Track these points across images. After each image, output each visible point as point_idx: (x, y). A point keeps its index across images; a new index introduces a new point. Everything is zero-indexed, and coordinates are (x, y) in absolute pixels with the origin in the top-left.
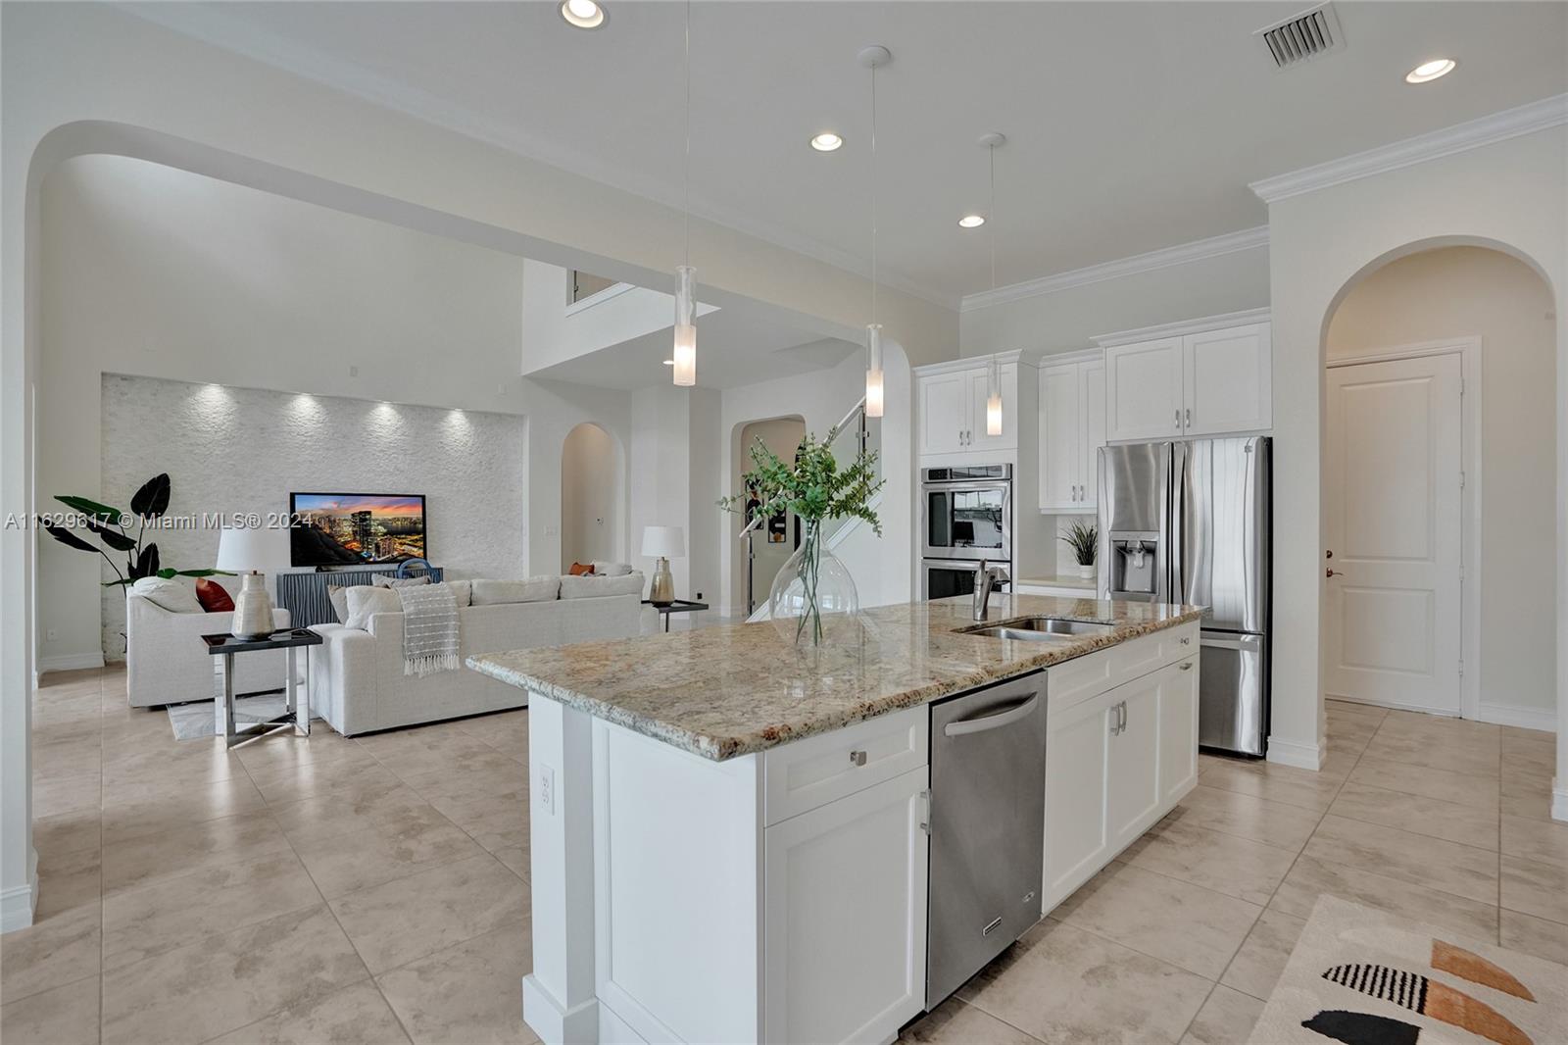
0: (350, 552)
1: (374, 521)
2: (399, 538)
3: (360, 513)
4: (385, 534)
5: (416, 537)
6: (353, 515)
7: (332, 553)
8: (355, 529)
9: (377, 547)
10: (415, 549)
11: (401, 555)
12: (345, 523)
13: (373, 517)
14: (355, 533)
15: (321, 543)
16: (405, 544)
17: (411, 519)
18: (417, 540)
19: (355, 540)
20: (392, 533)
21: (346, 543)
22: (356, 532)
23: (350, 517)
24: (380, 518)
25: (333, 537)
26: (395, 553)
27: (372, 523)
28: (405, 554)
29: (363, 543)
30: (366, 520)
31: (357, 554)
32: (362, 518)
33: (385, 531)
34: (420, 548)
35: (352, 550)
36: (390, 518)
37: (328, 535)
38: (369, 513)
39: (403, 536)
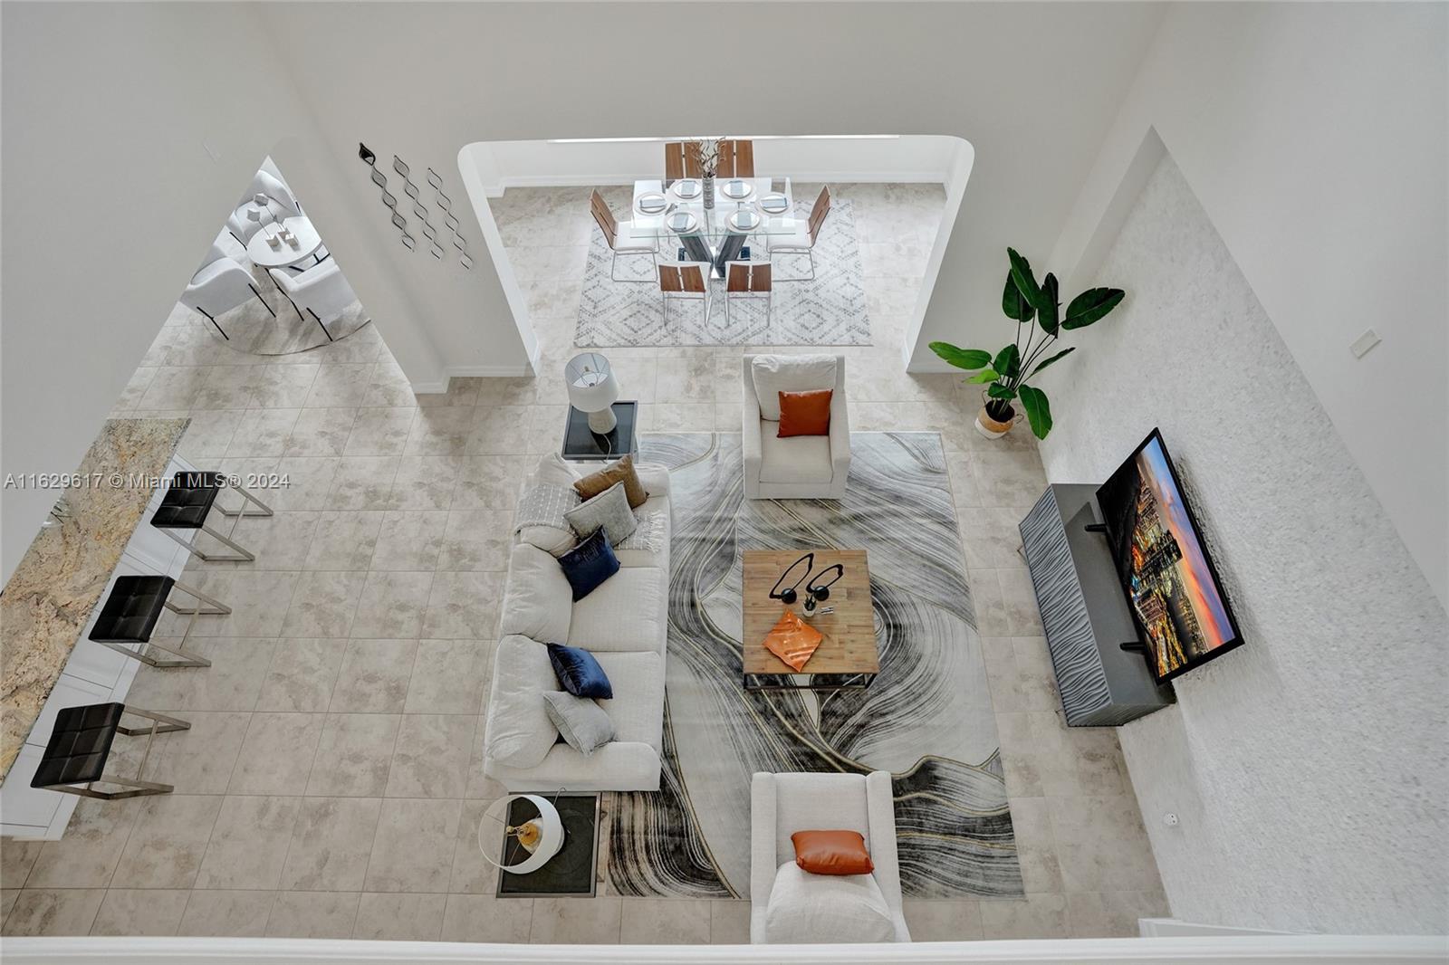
0: (1130, 559)
1: (1174, 568)
2: (1168, 623)
3: (1174, 542)
4: (1164, 596)
5: (1178, 649)
6: (1169, 533)
7: (1122, 535)
8: (1155, 548)
9: (1148, 595)
10: (1165, 658)
11: (1151, 638)
12: (1155, 528)
13: (1177, 565)
14: (1151, 550)
15: (1126, 511)
16: (1165, 636)
17: (1197, 628)
18: (1176, 654)
19: (1144, 555)
20: (1170, 607)
21: (1137, 544)
22: (1153, 551)
23: (1165, 531)
24: (1181, 577)
25: (1136, 522)
26: (1150, 627)
27: (1170, 568)
28: (1154, 642)
29: (1144, 571)
30: (1170, 556)
31: (1132, 569)
32: (1169, 550)
33: (1169, 595)
34: (1170, 665)
35: (1133, 559)
36: (1186, 592)
37: (1137, 515)
38: (1179, 556)
39: (1173, 628)
